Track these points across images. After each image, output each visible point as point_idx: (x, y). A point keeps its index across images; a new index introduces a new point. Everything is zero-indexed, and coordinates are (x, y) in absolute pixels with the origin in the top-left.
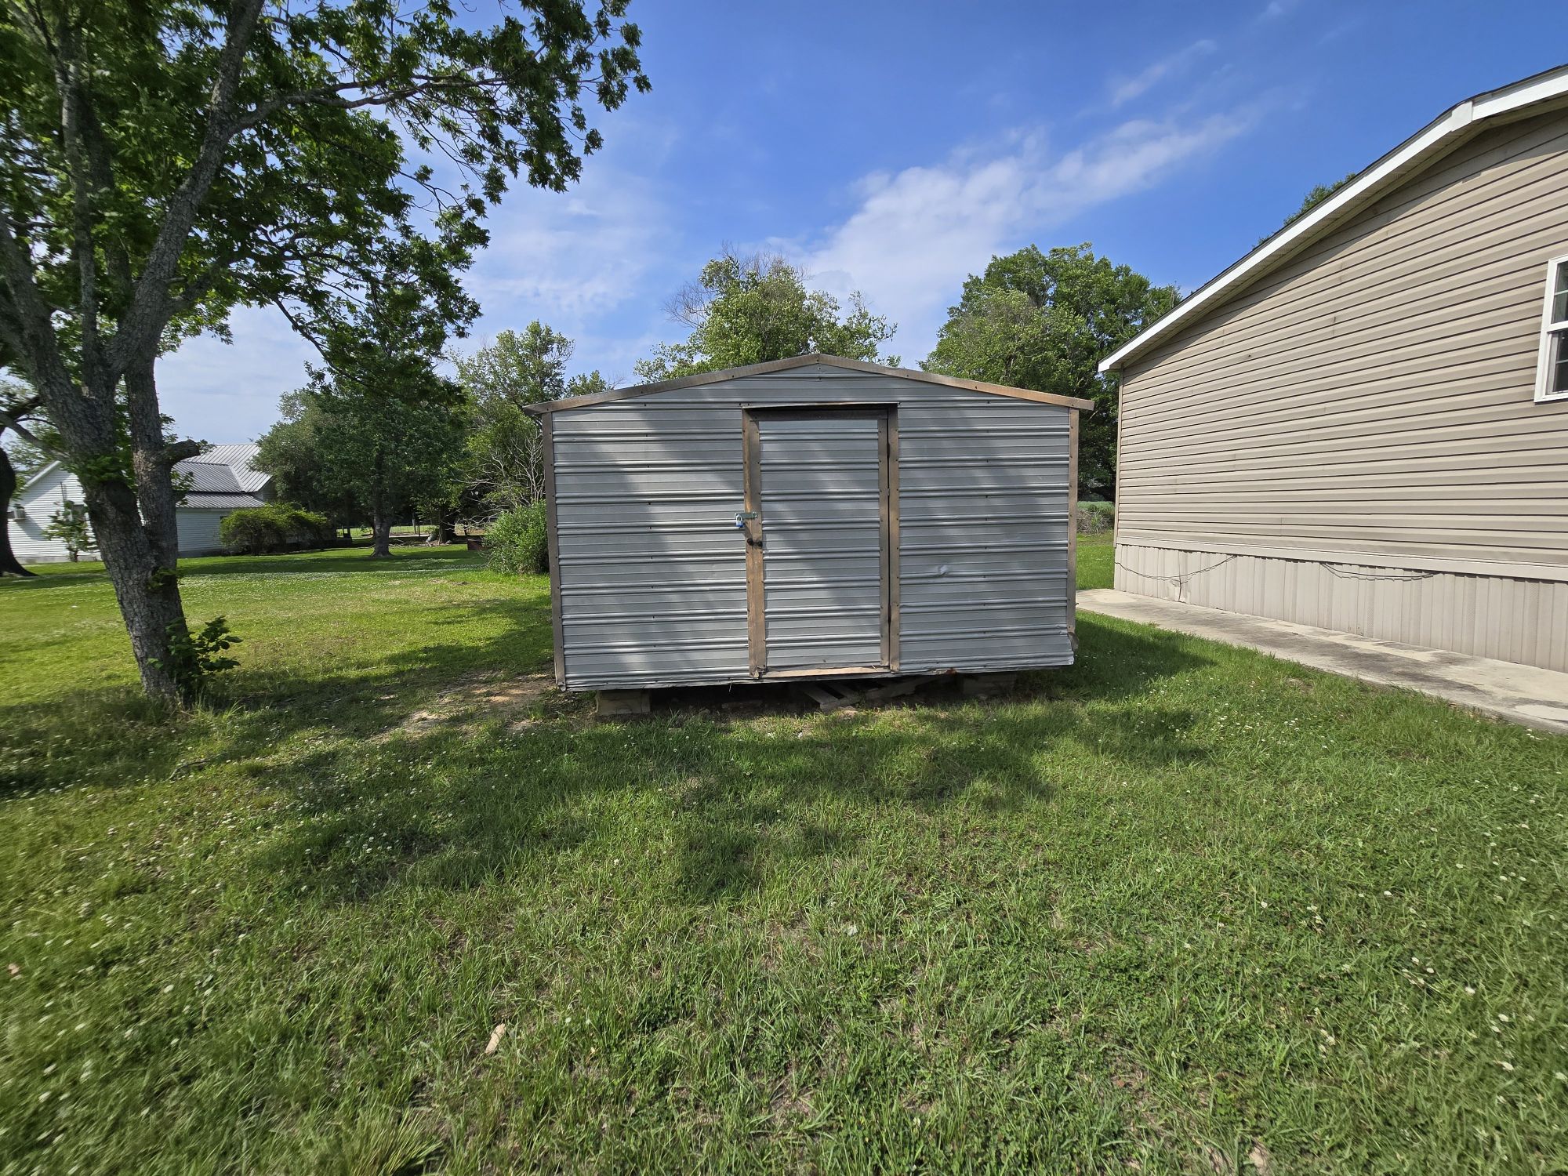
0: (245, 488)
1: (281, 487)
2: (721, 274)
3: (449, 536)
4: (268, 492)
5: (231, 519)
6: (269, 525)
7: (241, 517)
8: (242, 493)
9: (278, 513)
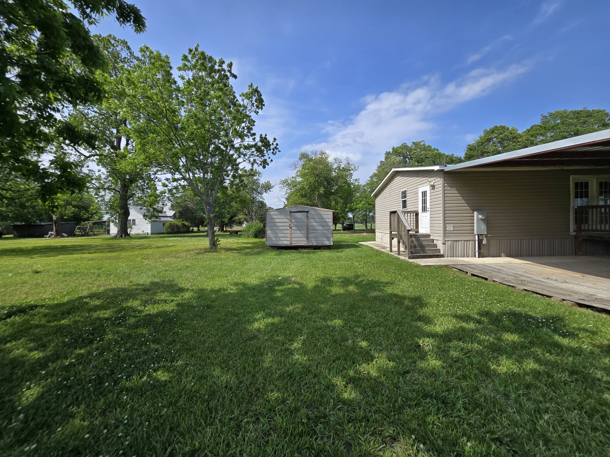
0: (168, 215)
1: (177, 215)
2: (304, 156)
3: (223, 230)
4: (174, 216)
5: (167, 224)
6: (177, 226)
7: (170, 224)
8: (168, 217)
9: (179, 222)
